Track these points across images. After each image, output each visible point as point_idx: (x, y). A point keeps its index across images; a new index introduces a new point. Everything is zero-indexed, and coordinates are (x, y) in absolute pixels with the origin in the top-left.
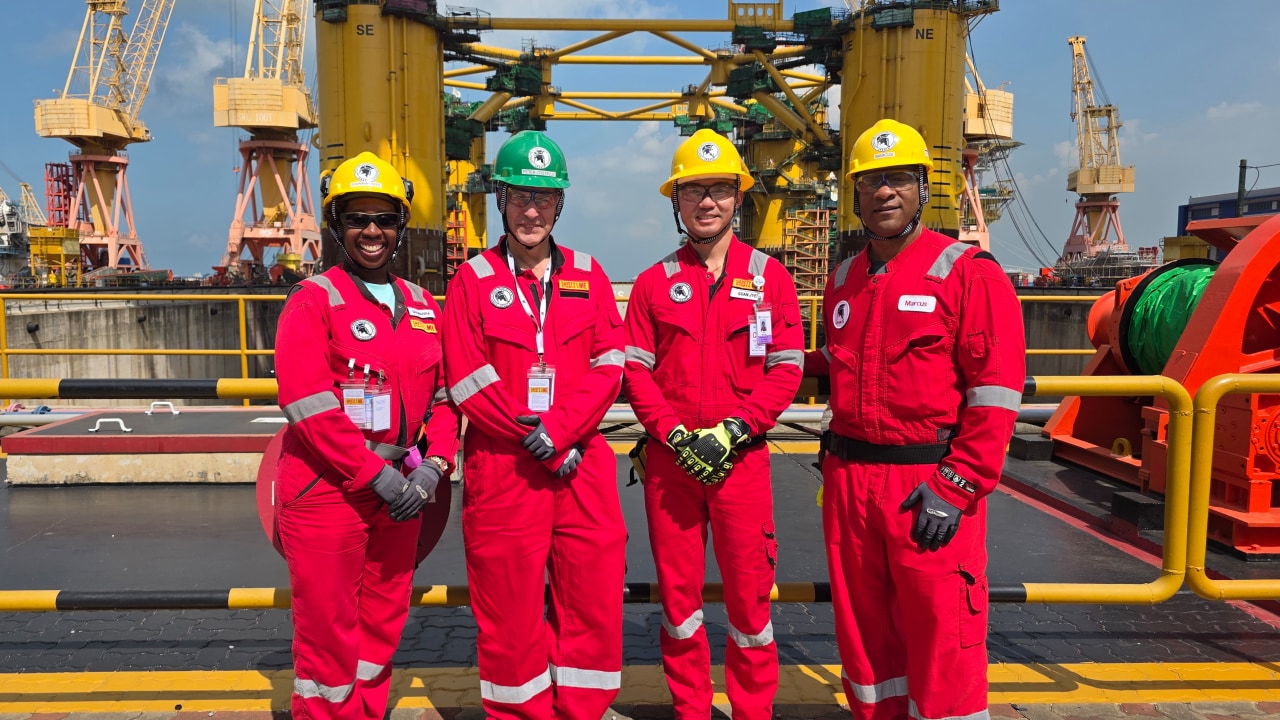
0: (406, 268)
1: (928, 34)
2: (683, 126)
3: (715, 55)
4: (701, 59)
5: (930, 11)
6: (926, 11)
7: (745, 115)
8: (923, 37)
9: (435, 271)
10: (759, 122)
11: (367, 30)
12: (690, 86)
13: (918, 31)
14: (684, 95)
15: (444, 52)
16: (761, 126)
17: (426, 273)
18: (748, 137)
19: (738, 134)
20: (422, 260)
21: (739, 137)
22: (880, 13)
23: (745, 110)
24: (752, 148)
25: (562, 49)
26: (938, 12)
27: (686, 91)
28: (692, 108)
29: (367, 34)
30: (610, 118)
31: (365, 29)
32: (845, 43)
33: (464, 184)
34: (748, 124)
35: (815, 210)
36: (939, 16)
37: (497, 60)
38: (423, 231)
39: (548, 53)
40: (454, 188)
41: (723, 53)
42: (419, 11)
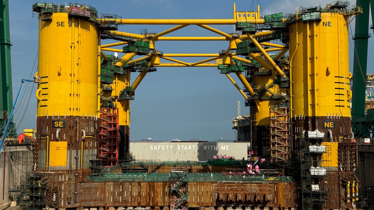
0: (76, 136)
1: (328, 24)
2: (221, 69)
3: (231, 36)
4: (225, 38)
5: (330, 14)
6: (327, 13)
7: (250, 64)
8: (326, 25)
9: (92, 137)
10: (257, 67)
11: (62, 24)
12: (223, 51)
13: (324, 23)
14: (220, 55)
15: (101, 35)
16: (258, 69)
17: (86, 138)
18: (252, 74)
19: (248, 73)
20: (84, 132)
21: (248, 74)
22: (305, 15)
23: (250, 61)
24: (254, 78)
25: (159, 34)
26: (333, 14)
27: (221, 52)
28: (224, 61)
29: (62, 26)
30: (188, 66)
31: (60, 24)
32: (290, 29)
33: (119, 95)
34: (252, 68)
35: (285, 108)
36: (334, 16)
37: (128, 39)
38: (86, 117)
39: (153, 36)
40: (114, 97)
41: (235, 35)
42: (86, 15)
